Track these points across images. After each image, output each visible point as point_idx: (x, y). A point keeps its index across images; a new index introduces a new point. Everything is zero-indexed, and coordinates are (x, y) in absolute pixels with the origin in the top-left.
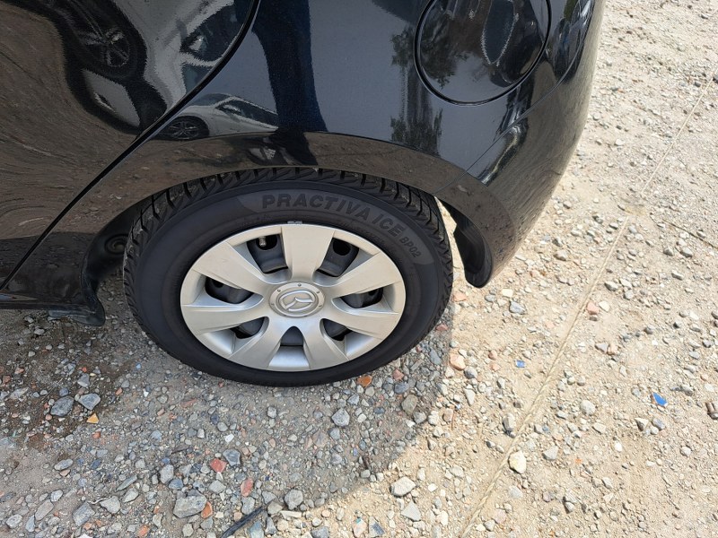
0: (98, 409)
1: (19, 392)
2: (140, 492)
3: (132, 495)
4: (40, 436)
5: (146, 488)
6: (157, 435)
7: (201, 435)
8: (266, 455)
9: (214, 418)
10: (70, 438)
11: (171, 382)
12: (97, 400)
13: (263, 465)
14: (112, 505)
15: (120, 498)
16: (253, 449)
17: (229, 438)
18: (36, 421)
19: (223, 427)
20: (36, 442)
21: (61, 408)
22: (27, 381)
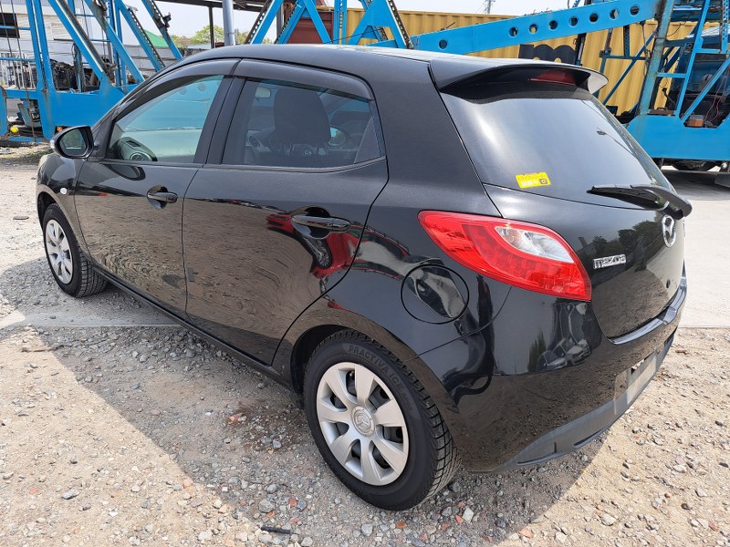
0: (277, 450)
1: (260, 427)
2: (257, 489)
3: (253, 486)
4: (250, 445)
5: (260, 488)
6: (285, 474)
7: (300, 486)
8: (315, 516)
9: (312, 484)
10: (257, 453)
11: (311, 458)
12: (279, 446)
13: (309, 518)
14: (244, 485)
15: (249, 485)
16: (313, 509)
17: (309, 497)
18: (255, 440)
19: (311, 490)
20: (247, 447)
21: (264, 440)
22: (266, 425)
